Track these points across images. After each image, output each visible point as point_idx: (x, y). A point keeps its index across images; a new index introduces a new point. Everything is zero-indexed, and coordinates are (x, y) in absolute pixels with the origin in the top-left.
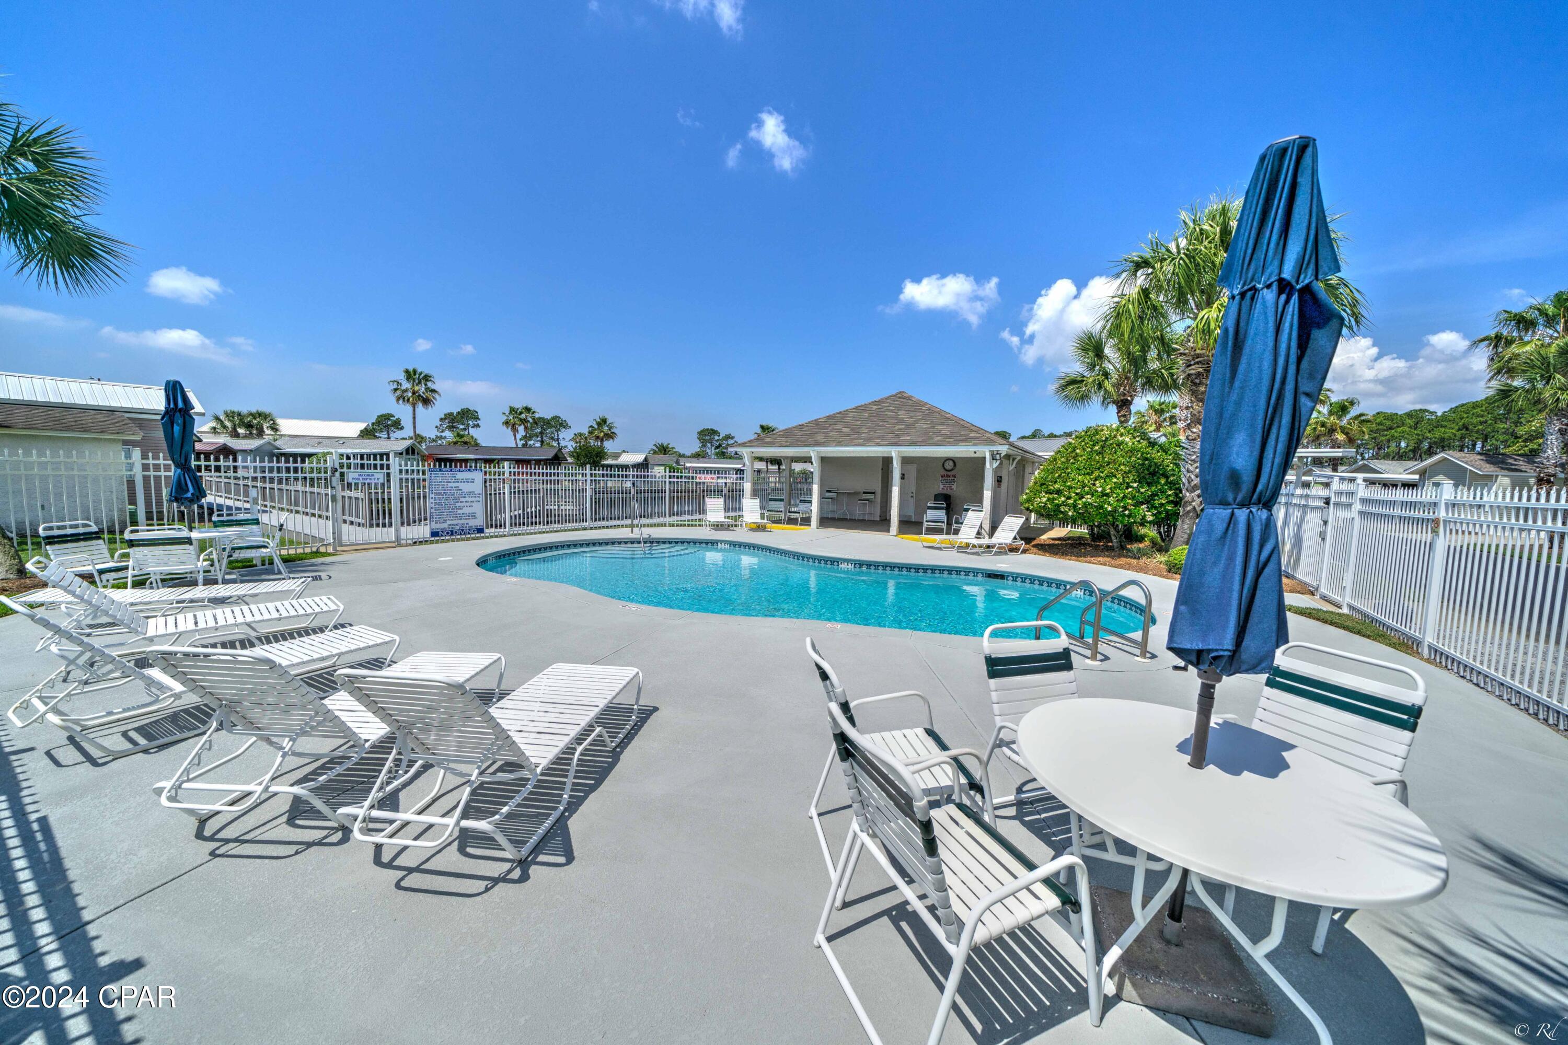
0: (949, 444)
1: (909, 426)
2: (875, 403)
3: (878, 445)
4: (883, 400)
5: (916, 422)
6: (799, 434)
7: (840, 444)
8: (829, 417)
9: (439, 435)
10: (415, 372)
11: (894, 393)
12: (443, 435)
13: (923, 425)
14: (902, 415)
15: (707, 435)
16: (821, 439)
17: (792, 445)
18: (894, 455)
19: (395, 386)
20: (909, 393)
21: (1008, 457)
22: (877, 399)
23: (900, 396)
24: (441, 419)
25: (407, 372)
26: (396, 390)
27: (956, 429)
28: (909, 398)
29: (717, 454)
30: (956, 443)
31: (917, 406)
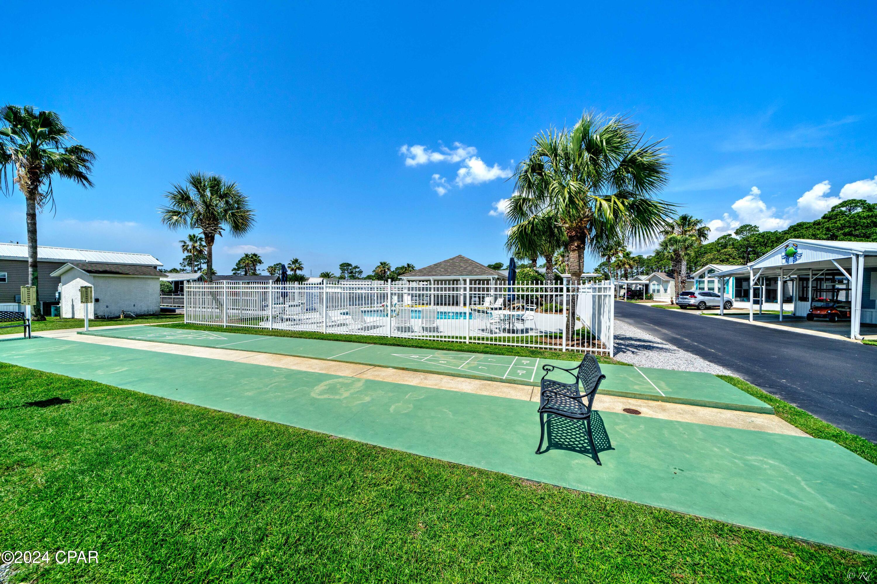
0: (479, 275)
1: (465, 269)
2: (451, 259)
3: (455, 275)
4: (454, 258)
5: (467, 267)
6: (425, 272)
7: (441, 275)
8: (435, 265)
9: (182, 268)
10: (194, 236)
11: (457, 255)
12: (185, 268)
13: (470, 268)
14: (462, 264)
15: (345, 267)
16: (434, 273)
17: (423, 276)
18: (461, 279)
19: (183, 244)
20: (463, 255)
21: (498, 279)
22: (451, 258)
23: (460, 257)
24: (184, 259)
25: (190, 236)
26: (183, 246)
27: (481, 270)
28: (463, 258)
29: (350, 276)
30: (481, 275)
31: (467, 261)
